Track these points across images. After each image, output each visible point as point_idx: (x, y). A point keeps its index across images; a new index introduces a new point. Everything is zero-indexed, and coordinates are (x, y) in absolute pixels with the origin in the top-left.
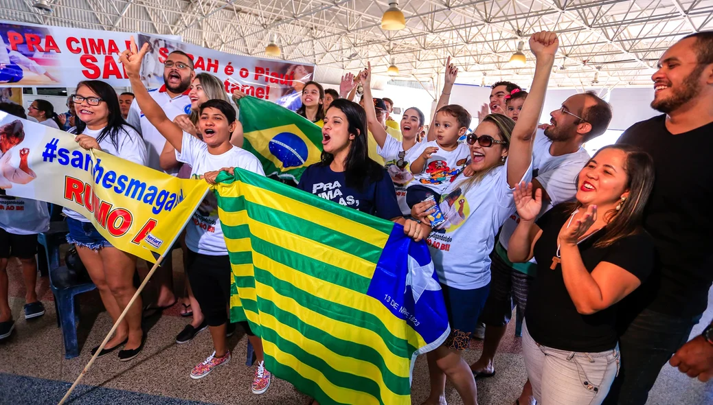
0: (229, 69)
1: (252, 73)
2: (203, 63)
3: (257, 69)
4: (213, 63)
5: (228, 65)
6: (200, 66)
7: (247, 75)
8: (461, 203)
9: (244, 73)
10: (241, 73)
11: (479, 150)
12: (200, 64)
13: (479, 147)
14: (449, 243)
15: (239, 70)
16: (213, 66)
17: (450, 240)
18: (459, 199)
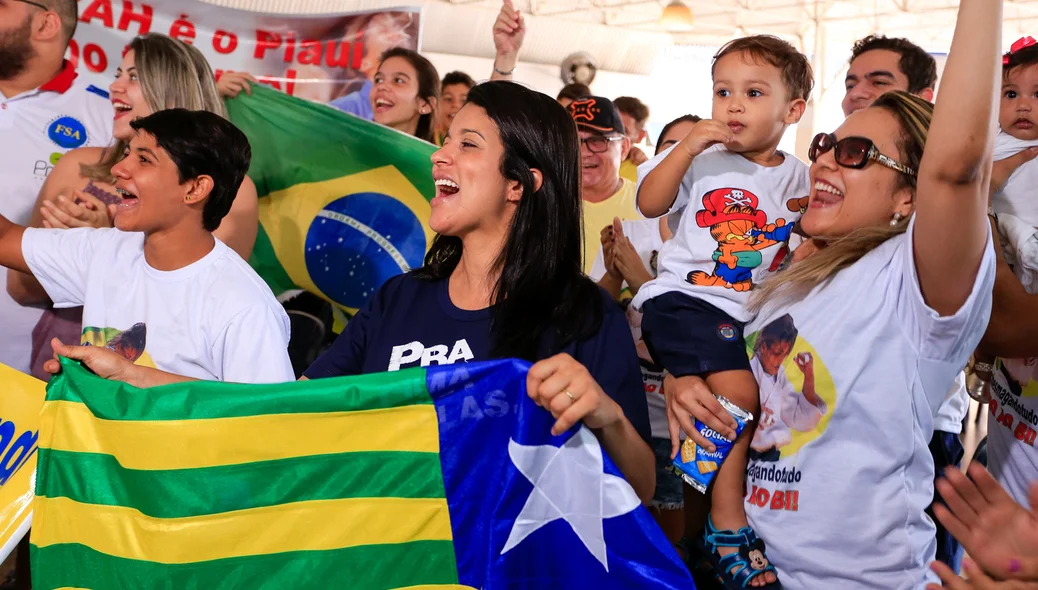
0: (184, 29)
1: (247, 44)
2: (108, 10)
3: (262, 36)
4: (138, 10)
5: (178, 18)
6: (99, 16)
7: (233, 46)
8: (806, 366)
9: (225, 42)
10: (216, 43)
11: (834, 179)
12: (101, 10)
13: (832, 166)
14: (795, 486)
15: (211, 35)
16: (136, 18)
17: (795, 476)
18: (794, 353)
